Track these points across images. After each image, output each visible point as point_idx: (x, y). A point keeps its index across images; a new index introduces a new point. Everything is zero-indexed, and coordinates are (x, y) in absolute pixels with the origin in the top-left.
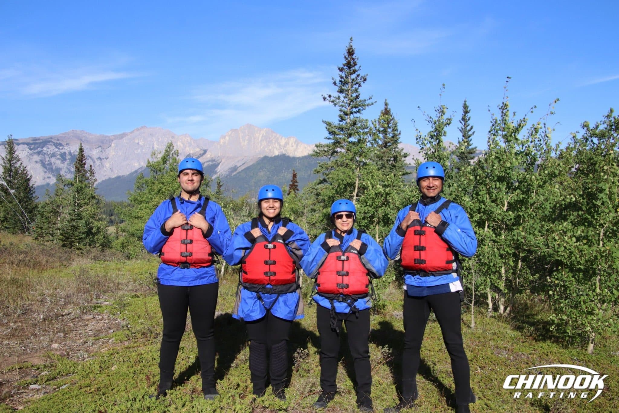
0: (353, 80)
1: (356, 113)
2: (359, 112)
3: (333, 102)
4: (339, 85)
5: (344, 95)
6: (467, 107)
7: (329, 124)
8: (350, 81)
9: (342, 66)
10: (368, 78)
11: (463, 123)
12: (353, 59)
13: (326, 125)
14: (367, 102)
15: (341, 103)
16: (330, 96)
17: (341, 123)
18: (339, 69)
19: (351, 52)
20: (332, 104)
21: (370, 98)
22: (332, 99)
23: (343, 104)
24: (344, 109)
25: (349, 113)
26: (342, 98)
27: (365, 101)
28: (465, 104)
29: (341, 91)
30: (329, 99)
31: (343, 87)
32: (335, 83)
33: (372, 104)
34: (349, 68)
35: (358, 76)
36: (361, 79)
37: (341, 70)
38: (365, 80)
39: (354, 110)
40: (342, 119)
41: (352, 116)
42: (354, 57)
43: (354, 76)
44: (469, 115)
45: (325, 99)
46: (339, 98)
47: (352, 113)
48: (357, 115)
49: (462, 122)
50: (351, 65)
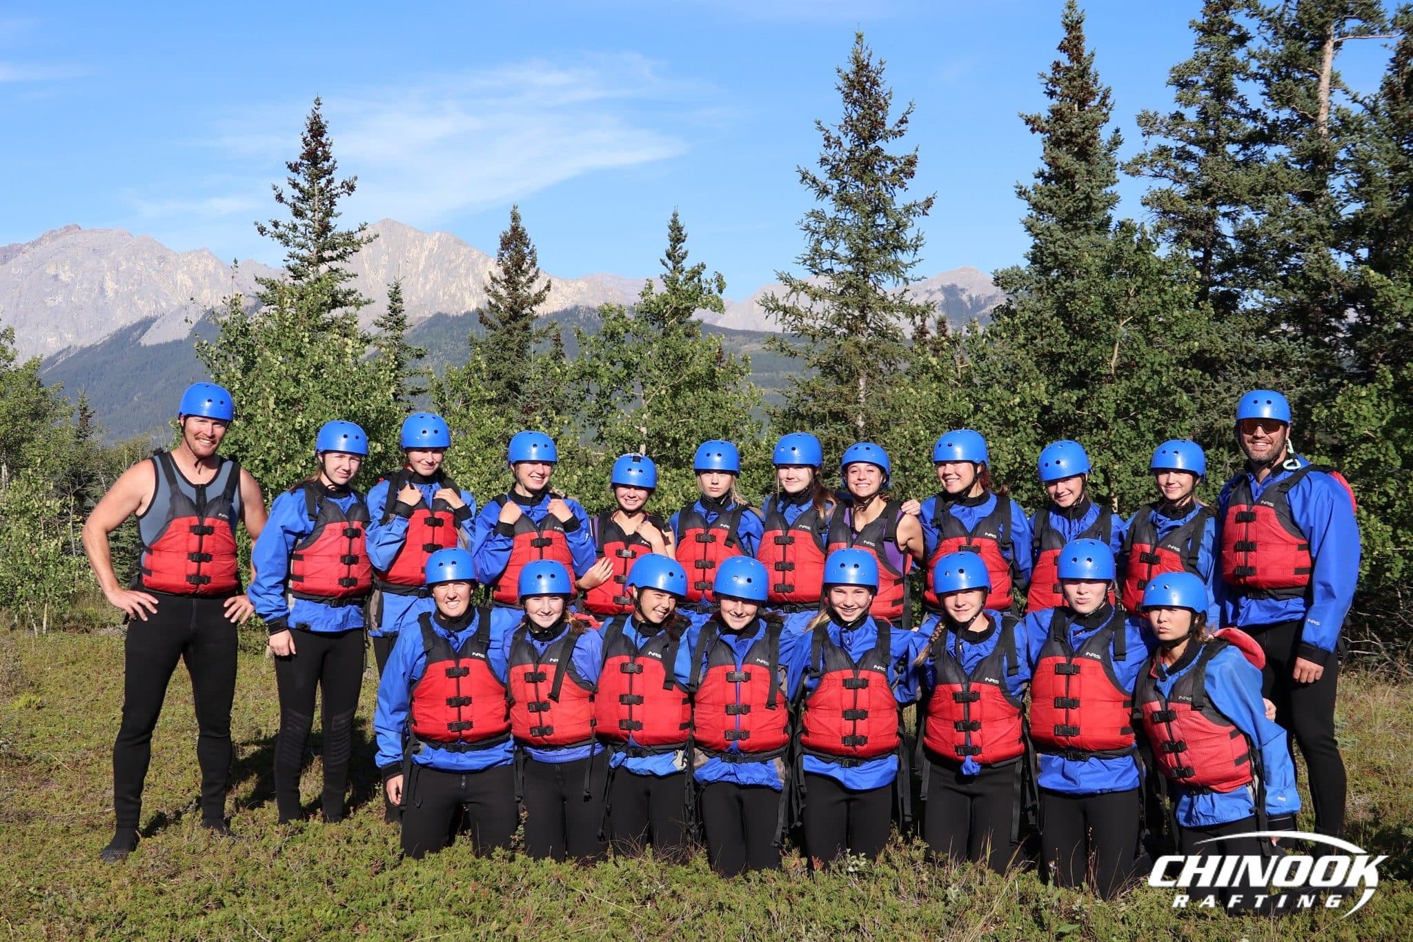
0: (321, 190)
1: (332, 259)
2: (340, 257)
3: (280, 237)
4: (291, 201)
5: (306, 221)
6: (679, 229)
7: (272, 286)
8: (316, 192)
9: (295, 159)
10: (356, 184)
11: (670, 264)
12: (324, 146)
13: (262, 290)
14: (357, 237)
15: (297, 240)
16: (276, 225)
17: (297, 282)
18: (290, 166)
19: (317, 130)
20: (278, 241)
21: (362, 229)
22: (281, 229)
23: (302, 240)
24: (305, 253)
25: (314, 259)
26: (302, 229)
27: (350, 234)
28: (675, 222)
29: (298, 213)
30: (272, 229)
31: (299, 205)
32: (280, 198)
33: (370, 240)
34: (315, 164)
35: (330, 182)
36: (342, 187)
37: (294, 168)
38: (352, 188)
39: (327, 254)
40: (298, 276)
41: (323, 268)
42: (324, 140)
43: (323, 182)
44: (685, 246)
45: (262, 230)
46: (295, 228)
47: (322, 260)
48: (335, 265)
49: (667, 261)
50: (316, 156)
